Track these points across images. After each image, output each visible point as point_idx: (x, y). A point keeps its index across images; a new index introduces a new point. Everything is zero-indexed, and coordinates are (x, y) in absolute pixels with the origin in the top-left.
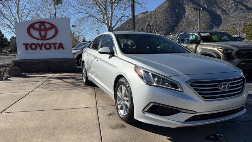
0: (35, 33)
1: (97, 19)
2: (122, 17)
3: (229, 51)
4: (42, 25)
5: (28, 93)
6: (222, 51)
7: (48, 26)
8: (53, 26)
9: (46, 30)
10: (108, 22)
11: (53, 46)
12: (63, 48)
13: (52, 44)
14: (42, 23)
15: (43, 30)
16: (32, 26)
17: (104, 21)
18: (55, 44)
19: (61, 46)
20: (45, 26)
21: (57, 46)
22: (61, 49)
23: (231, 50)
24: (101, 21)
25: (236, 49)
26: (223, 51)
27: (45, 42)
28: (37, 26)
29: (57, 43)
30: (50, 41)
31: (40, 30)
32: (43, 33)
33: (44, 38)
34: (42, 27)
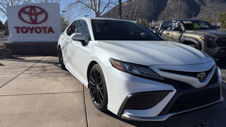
0: (26, 17)
1: (85, 5)
2: (109, 4)
3: (210, 39)
4: (32, 9)
5: (17, 75)
6: (203, 39)
7: (38, 10)
8: (43, 11)
9: (36, 14)
10: (96, 9)
11: (43, 30)
12: (53, 32)
13: (42, 28)
14: (33, 7)
15: (33, 14)
16: (22, 10)
17: (92, 7)
18: (45, 28)
19: (51, 30)
20: (35, 11)
21: (47, 30)
22: (51, 33)
23: (211, 38)
24: (89, 7)
25: (217, 38)
26: (205, 39)
27: (35, 26)
28: (28, 10)
29: (47, 28)
30: (41, 25)
31: (30, 14)
32: (34, 17)
33: (34, 22)
34: (33, 12)
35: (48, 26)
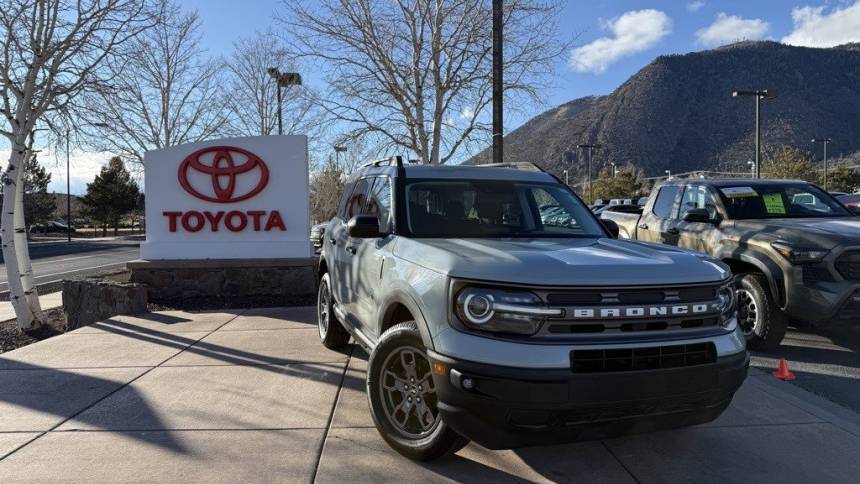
0: (202, 182)
1: (391, 136)
2: (470, 130)
3: (813, 255)
4: (223, 157)
6: (786, 253)
7: (239, 160)
8: (255, 162)
9: (234, 172)
10: (425, 146)
11: (251, 220)
12: (283, 228)
13: (250, 213)
14: (223, 151)
15: (224, 173)
16: (192, 161)
17: (414, 142)
18: (257, 215)
19: (276, 221)
20: (230, 161)
21: (264, 221)
22: (275, 231)
23: (816, 248)
24: (404, 144)
25: (837, 250)
26: (791, 253)
27: (227, 208)
28: (208, 160)
29: (263, 213)
30: (244, 207)
31: (215, 173)
32: (224, 182)
33: (225, 196)
34: (224, 164)
35: (269, 210)
